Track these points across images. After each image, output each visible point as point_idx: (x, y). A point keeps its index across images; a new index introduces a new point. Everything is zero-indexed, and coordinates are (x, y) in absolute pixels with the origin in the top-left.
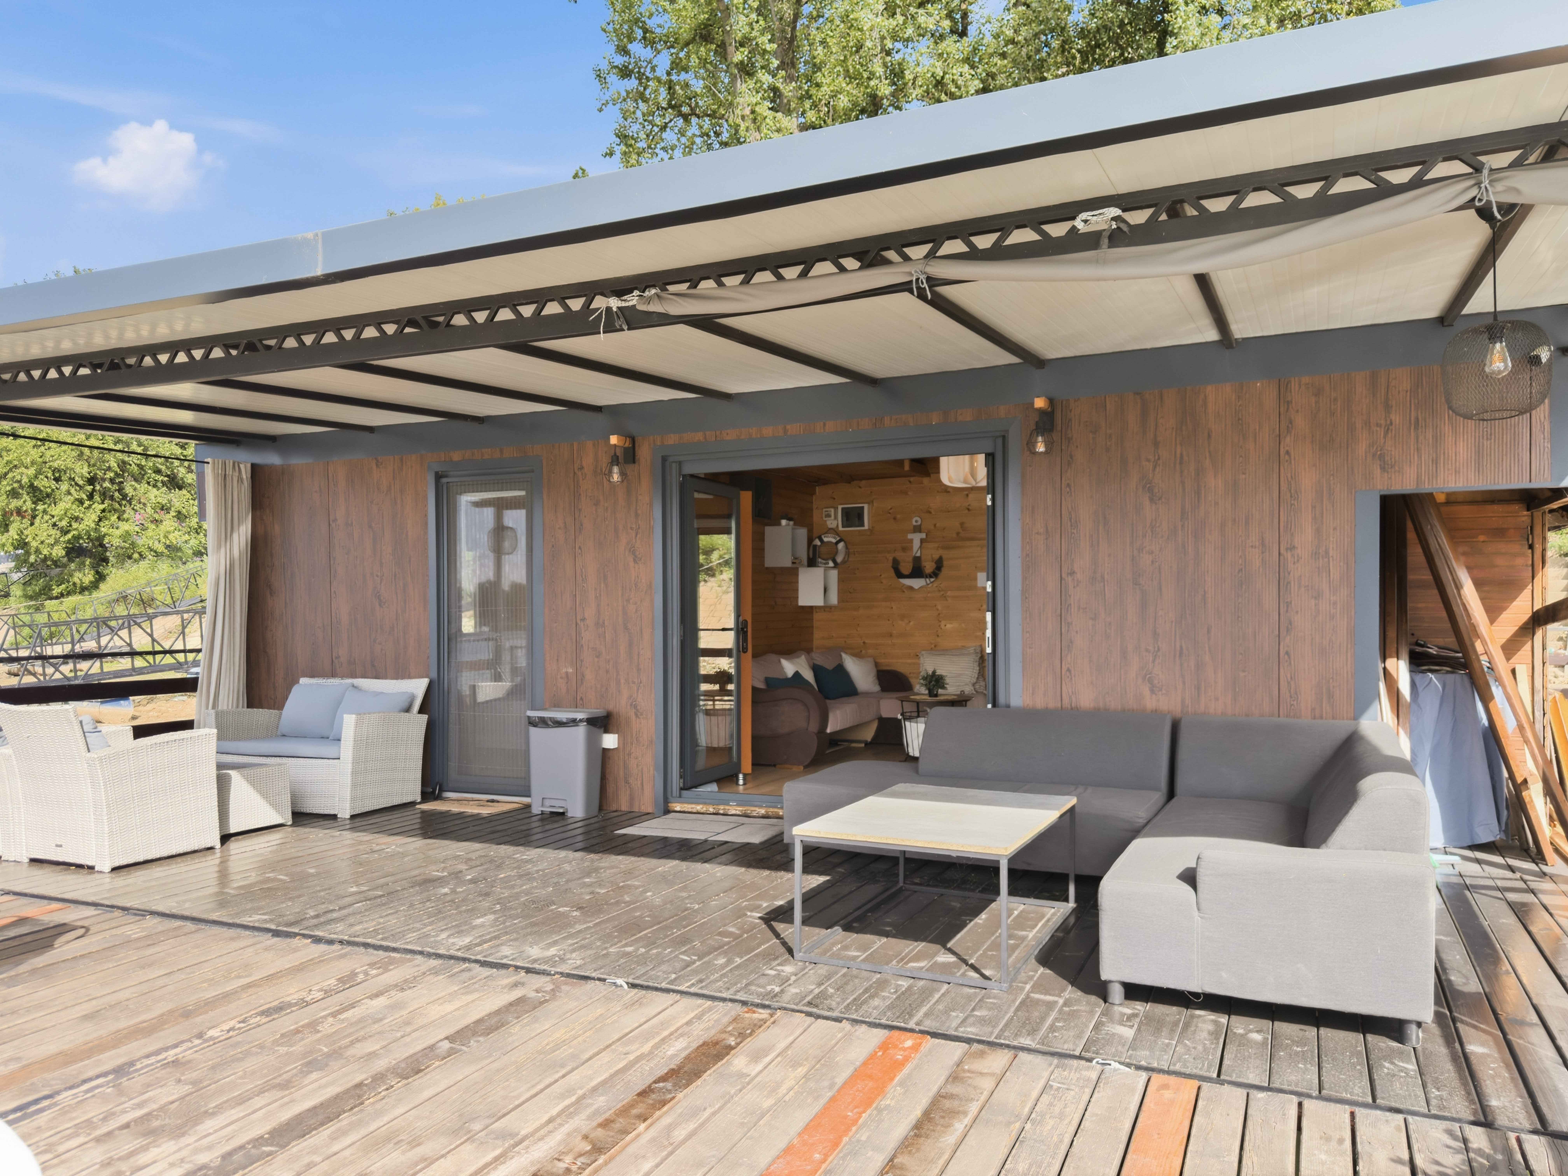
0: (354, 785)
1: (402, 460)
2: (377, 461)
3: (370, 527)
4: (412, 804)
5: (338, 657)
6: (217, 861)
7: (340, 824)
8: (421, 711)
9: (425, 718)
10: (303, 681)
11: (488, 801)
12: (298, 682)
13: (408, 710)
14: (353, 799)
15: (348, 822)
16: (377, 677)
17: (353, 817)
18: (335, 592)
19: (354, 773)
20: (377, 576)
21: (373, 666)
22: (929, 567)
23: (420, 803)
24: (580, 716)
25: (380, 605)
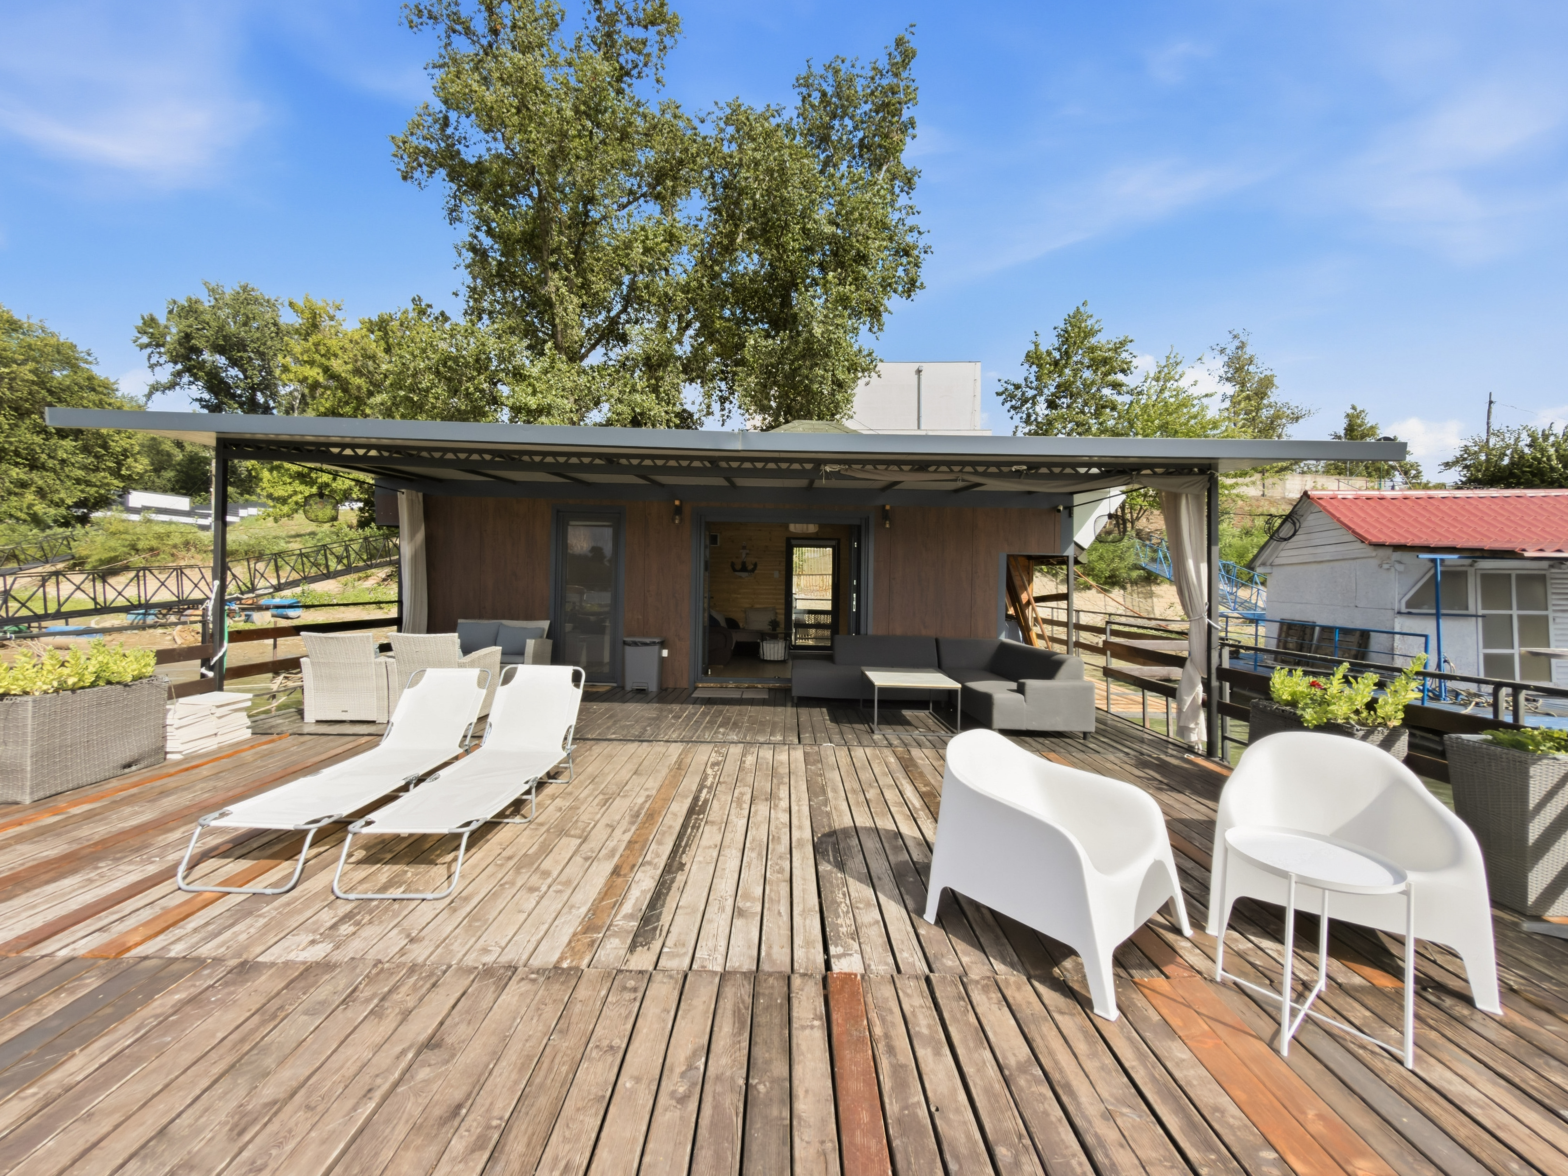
3: (511, 536)
5: (484, 607)
10: (460, 621)
16: (512, 619)
18: (484, 571)
20: (514, 563)
21: (510, 613)
22: (750, 567)
24: (657, 640)
25: (516, 579)
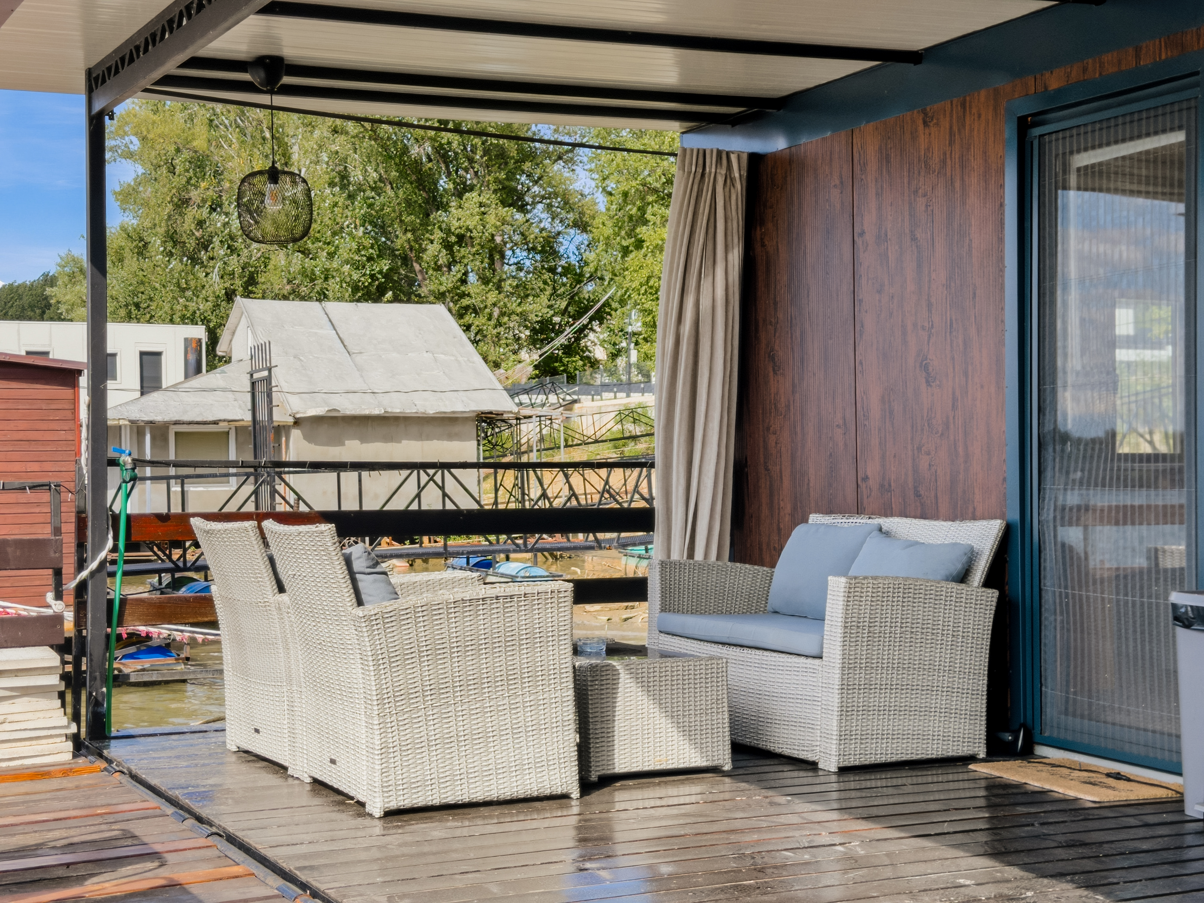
0: (845, 711)
1: (963, 105)
2: (926, 114)
3: (914, 239)
4: (972, 759)
5: (866, 479)
6: (573, 821)
7: (822, 779)
8: (988, 583)
9: (993, 594)
10: (814, 518)
11: (1109, 775)
12: (805, 520)
13: (963, 577)
14: (843, 737)
15: (834, 778)
16: (923, 516)
17: (843, 770)
18: (861, 363)
19: (845, 687)
20: (923, 328)
21: (918, 495)
23: (983, 760)
25: (927, 382)
